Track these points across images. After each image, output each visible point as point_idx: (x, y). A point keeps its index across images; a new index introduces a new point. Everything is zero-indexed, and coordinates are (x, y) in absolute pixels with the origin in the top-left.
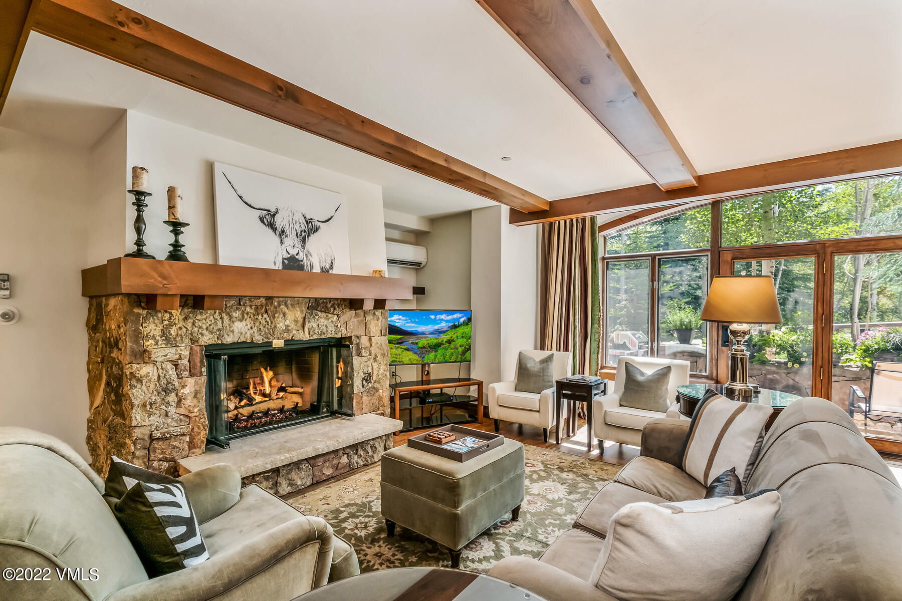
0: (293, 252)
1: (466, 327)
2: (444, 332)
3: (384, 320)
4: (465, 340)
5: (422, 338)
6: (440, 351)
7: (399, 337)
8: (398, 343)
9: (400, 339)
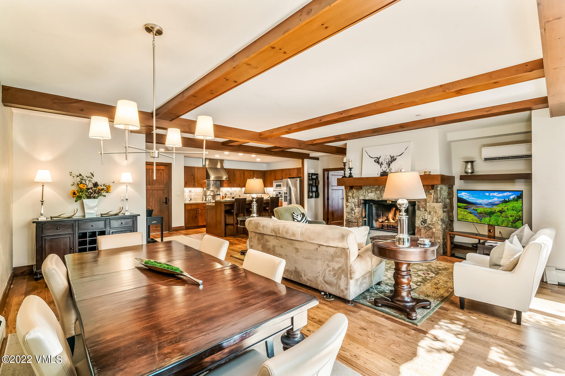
0: (384, 170)
1: (516, 203)
2: (497, 205)
3: (435, 195)
4: (515, 212)
5: (480, 207)
6: (493, 217)
7: (466, 205)
8: (465, 209)
9: (466, 206)
